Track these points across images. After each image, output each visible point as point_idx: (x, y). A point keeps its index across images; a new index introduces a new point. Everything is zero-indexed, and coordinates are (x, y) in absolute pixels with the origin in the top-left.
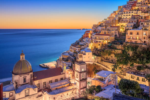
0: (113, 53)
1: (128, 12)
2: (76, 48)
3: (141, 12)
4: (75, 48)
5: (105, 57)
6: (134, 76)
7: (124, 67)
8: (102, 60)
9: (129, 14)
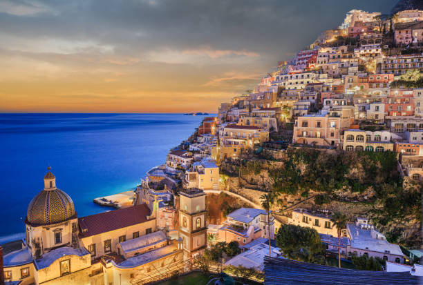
0: (266, 168)
1: (300, 75)
2: (183, 159)
3: (326, 75)
4: (179, 157)
5: (249, 177)
6: (309, 217)
7: (289, 198)
8: (241, 186)
9: (302, 80)
